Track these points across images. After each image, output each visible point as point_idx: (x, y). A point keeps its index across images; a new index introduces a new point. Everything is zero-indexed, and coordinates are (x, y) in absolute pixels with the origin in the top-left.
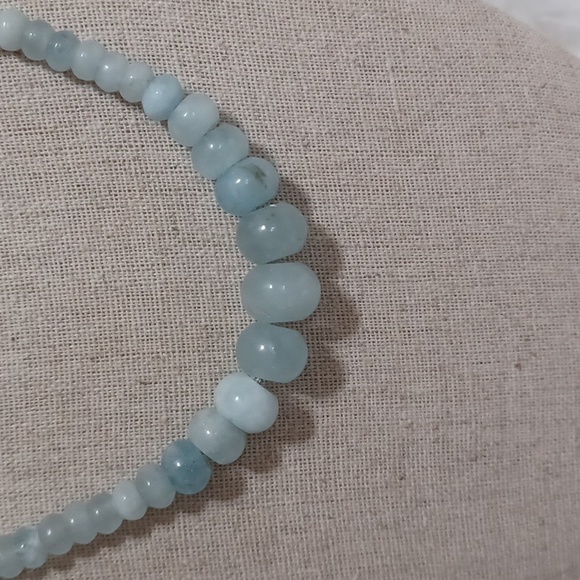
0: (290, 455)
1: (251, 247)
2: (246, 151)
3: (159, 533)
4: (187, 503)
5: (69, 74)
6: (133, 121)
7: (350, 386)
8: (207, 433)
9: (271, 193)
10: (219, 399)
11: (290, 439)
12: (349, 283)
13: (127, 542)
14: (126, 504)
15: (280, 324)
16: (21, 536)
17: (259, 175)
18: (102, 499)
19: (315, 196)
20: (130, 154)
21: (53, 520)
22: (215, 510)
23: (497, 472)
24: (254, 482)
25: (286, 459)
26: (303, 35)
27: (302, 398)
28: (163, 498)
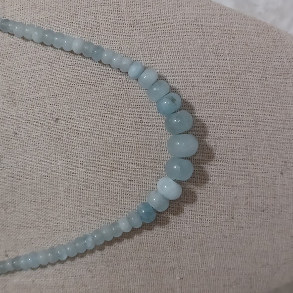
0: (187, 208)
1: (170, 128)
2: (168, 90)
3: (137, 238)
4: (147, 226)
5: (100, 62)
6: (125, 79)
7: (211, 182)
8: (154, 200)
9: (178, 107)
10: (159, 187)
11: (187, 203)
12: (210, 141)
13: (124, 241)
14: (124, 226)
15: (182, 158)
16: (85, 237)
17: (173, 100)
18: (115, 224)
19: (197, 107)
20: (123, 92)
21: (97, 232)
22: (158, 230)
23: (272, 216)
24: (173, 219)
25: (185, 210)
26: (191, 42)
27: (192, 186)
28: (138, 224)
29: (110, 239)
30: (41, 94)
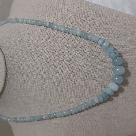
0: (120, 94)
1: (114, 63)
2: (113, 49)
3: (101, 105)
4: (105, 101)
5: (87, 39)
6: (96, 45)
7: (129, 84)
8: (108, 91)
9: (117, 55)
10: (110, 86)
11: (120, 92)
12: (129, 68)
13: (96, 107)
14: (97, 101)
15: (119, 75)
16: (82, 105)
17: (116, 53)
18: (93, 100)
19: (124, 55)
20: (96, 50)
21: (86, 103)
22: (109, 102)
24: (115, 98)
25: (119, 95)
26: (122, 31)
27: (122, 86)
28: (102, 100)
29: (91, 106)
30: (64, 51)
